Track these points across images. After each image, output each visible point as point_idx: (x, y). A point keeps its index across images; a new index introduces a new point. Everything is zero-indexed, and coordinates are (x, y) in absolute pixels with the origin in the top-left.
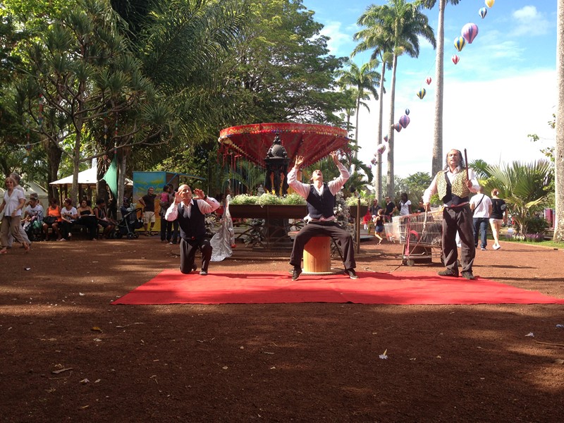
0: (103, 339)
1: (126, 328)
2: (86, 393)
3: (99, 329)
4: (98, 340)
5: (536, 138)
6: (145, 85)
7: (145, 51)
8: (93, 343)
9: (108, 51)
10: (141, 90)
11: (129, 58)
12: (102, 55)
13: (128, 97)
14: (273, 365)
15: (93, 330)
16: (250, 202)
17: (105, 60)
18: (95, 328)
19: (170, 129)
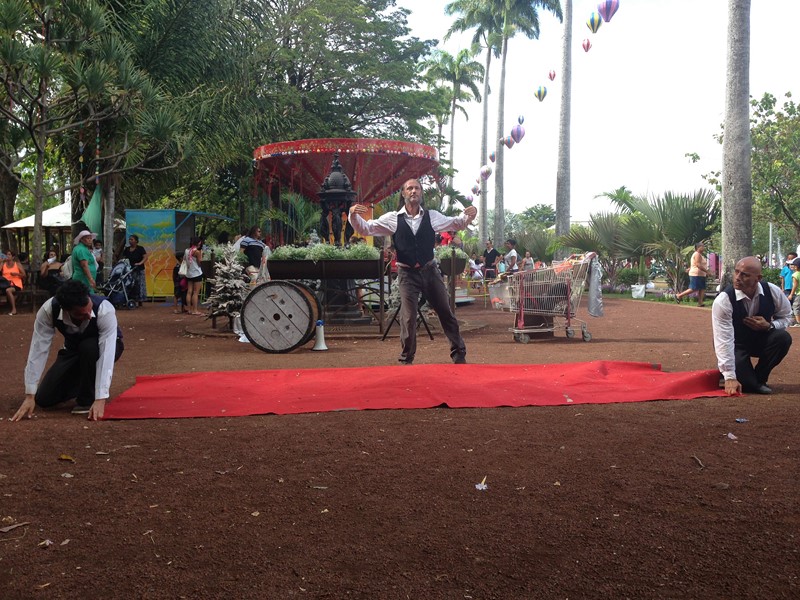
0: (76, 475)
1: (111, 454)
2: (46, 562)
3: (69, 458)
4: (69, 476)
5: (695, 158)
6: (139, 82)
7: (139, 29)
8: (60, 480)
9: (82, 31)
10: (133, 88)
11: (115, 41)
12: (73, 37)
13: (113, 99)
14: (325, 506)
15: (61, 460)
16: (299, 255)
17: (78, 44)
18: (64, 457)
19: (179, 146)
